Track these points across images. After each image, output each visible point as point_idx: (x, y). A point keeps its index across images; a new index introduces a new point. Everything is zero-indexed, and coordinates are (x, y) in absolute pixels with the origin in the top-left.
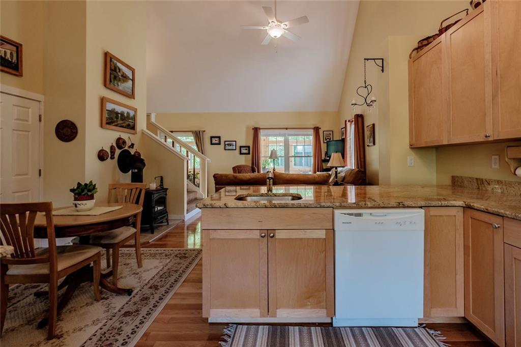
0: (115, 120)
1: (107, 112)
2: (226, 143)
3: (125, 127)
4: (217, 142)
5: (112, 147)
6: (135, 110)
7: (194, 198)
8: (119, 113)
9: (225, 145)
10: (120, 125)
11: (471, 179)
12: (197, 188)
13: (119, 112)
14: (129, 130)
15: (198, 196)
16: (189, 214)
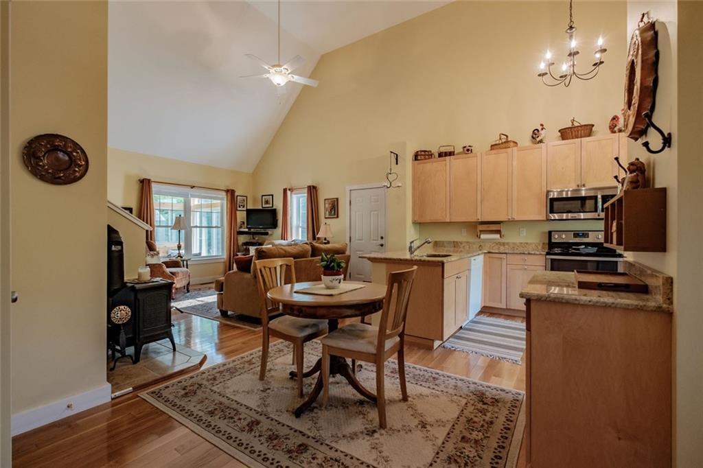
11: (449, 243)
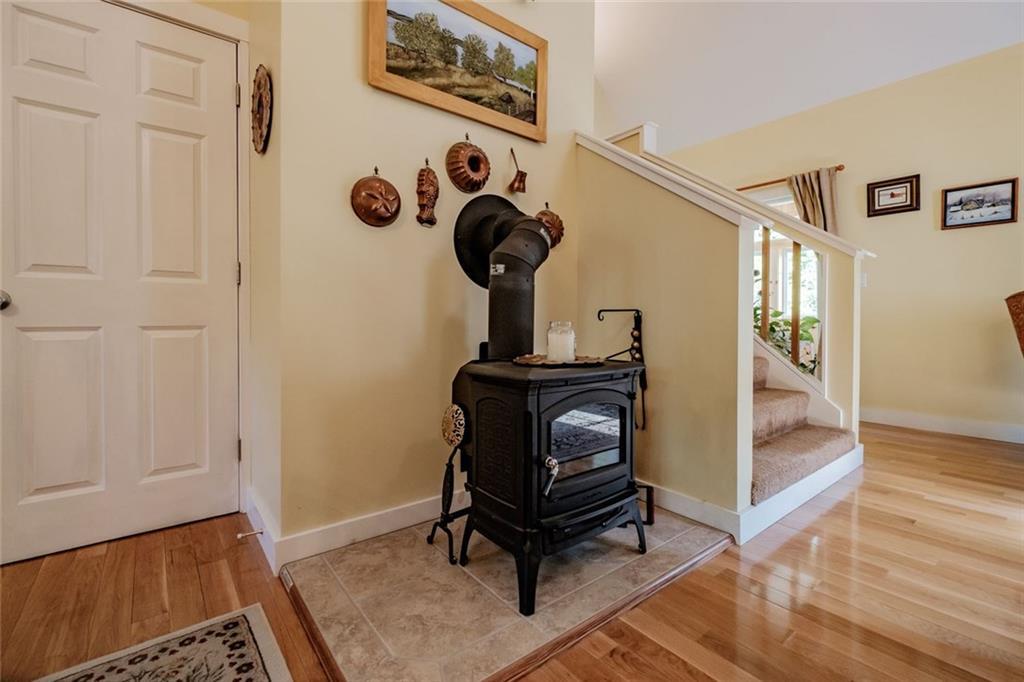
0: (439, 64)
1: (392, 20)
2: (953, 198)
3: (491, 106)
4: (900, 200)
5: (425, 177)
6: (540, 47)
7: (790, 421)
8: (457, 42)
9: (945, 207)
10: (462, 91)
12: (808, 377)
13: (461, 37)
14: (508, 118)
15: (813, 414)
16: (761, 506)
